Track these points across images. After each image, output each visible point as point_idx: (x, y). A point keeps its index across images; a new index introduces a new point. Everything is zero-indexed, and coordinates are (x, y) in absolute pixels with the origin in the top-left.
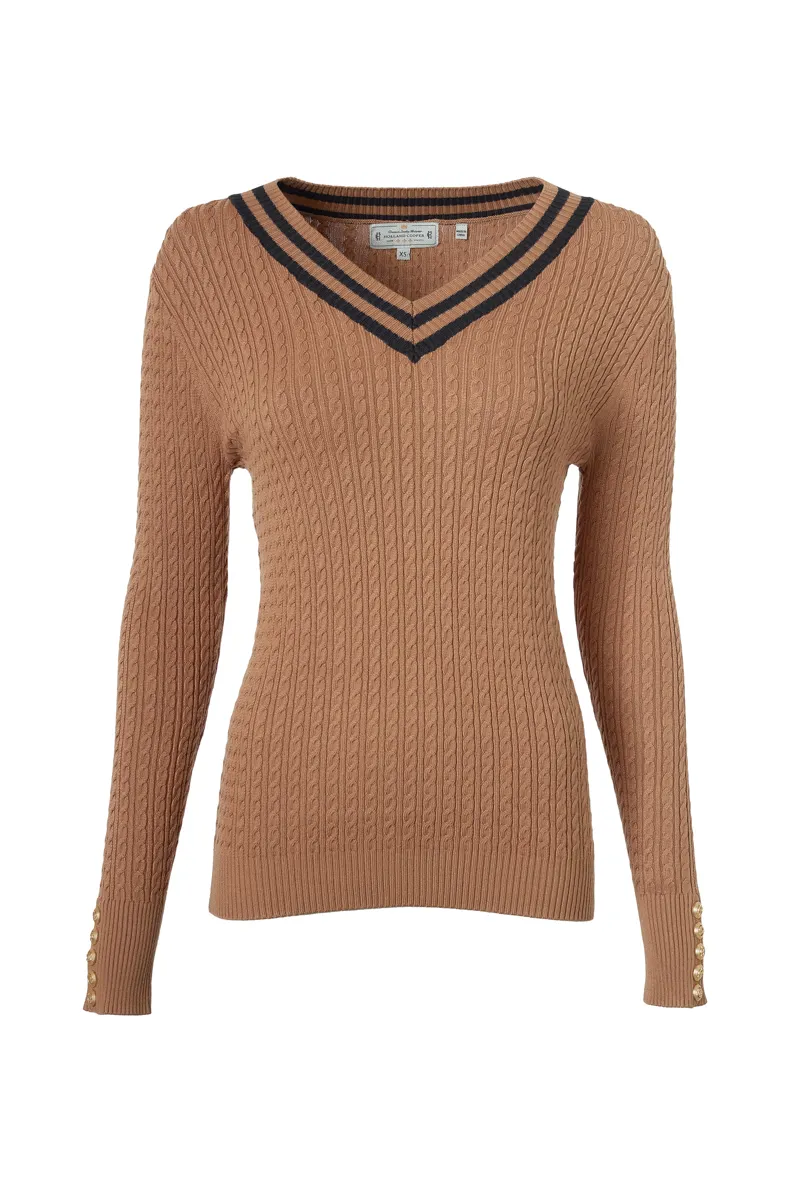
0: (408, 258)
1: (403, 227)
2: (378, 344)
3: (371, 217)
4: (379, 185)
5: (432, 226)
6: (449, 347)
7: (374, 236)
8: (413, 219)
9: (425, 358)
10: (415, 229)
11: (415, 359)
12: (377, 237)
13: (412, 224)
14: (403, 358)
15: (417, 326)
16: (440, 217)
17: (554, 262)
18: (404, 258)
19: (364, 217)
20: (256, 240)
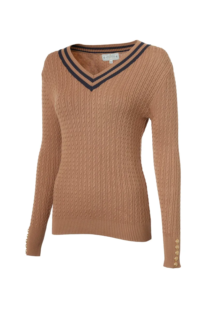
0: (112, 63)
1: (110, 55)
2: (83, 87)
3: (102, 53)
4: (101, 44)
5: (117, 54)
6: (100, 87)
7: (103, 58)
8: (112, 52)
9: (94, 90)
10: (113, 55)
11: (91, 90)
12: (104, 58)
13: (112, 54)
14: (89, 90)
15: (94, 82)
16: (119, 52)
17: (134, 63)
18: (111, 63)
19: (100, 53)
20: (61, 61)
